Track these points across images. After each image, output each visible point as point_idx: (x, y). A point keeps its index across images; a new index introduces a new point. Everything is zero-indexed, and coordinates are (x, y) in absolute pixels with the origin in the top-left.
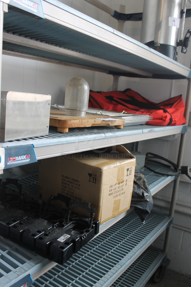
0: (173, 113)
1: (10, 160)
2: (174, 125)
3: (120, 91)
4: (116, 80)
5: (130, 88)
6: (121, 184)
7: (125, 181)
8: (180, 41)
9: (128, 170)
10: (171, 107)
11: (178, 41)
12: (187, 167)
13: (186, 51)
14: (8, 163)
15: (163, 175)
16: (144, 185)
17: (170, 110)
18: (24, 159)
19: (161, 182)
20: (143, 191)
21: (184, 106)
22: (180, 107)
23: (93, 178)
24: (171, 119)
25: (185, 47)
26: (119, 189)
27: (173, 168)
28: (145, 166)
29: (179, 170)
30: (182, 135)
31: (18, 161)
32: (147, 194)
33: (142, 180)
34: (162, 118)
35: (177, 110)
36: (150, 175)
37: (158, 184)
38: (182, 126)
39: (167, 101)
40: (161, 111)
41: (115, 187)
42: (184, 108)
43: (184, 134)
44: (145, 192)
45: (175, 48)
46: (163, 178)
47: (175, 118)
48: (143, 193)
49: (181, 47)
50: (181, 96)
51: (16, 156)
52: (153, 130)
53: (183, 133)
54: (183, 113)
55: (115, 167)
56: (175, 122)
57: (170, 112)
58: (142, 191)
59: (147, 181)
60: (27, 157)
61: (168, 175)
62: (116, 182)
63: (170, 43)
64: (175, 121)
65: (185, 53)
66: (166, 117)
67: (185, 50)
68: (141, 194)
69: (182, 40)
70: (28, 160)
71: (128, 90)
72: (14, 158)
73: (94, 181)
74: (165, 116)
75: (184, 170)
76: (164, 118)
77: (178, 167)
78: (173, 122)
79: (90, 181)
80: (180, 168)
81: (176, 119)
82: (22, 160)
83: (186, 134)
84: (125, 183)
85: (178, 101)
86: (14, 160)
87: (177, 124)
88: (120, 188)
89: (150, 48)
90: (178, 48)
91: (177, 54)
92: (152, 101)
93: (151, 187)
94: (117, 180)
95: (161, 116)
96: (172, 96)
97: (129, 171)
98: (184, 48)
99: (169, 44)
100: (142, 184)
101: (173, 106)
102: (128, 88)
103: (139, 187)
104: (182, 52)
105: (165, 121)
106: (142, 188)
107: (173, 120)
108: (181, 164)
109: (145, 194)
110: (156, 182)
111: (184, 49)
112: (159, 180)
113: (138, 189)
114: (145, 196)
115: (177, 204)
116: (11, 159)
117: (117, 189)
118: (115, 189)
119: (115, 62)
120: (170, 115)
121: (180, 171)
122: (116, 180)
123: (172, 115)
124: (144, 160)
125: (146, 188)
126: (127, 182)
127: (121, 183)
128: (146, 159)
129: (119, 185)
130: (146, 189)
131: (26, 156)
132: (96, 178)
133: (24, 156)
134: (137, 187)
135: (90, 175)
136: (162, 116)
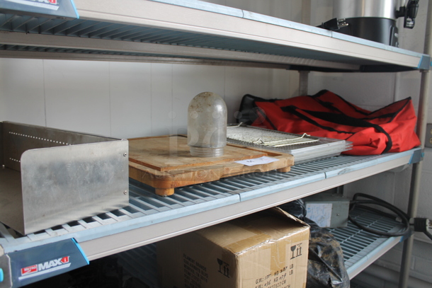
0: (392, 131)
1: (24, 272)
2: (397, 151)
3: (310, 96)
4: (304, 79)
5: (327, 89)
6: (280, 275)
7: (289, 267)
8: (401, 8)
9: (293, 248)
10: (389, 122)
11: (398, 9)
12: (424, 221)
13: (414, 24)
14: (20, 278)
15: (381, 235)
16: (336, 263)
17: (387, 127)
18: (58, 265)
19: (374, 248)
20: (331, 275)
21: (414, 117)
22: (407, 119)
23: (224, 267)
24: (388, 144)
25: (410, 17)
26: (276, 283)
27: (400, 221)
28: (349, 219)
29: (411, 225)
30: (415, 166)
31: (42, 270)
32: (338, 282)
33: (333, 254)
34: (371, 143)
35: (401, 125)
36: (358, 234)
37: (368, 253)
38: (411, 152)
39: (386, 108)
40: (371, 130)
41: (268, 280)
42: (416, 119)
43: (418, 163)
44: (335, 278)
45: (392, 22)
46: (379, 240)
47: (397, 140)
48: (330, 281)
49: (402, 19)
50: (409, 99)
51: (38, 263)
52: (349, 170)
53: (415, 162)
54: (414, 129)
55: (264, 248)
56: (397, 147)
57: (387, 131)
58: (328, 277)
59: (344, 253)
60: (63, 260)
61: (388, 236)
62: (268, 271)
63: (383, 13)
64: (397, 145)
65: (412, 28)
66: (378, 141)
67: (411, 23)
68: (327, 283)
69: (404, 7)
70: (68, 265)
71: (323, 92)
72: (33, 268)
73: (226, 274)
74: (376, 139)
75: (420, 225)
76: (374, 144)
77: (409, 219)
78: (392, 148)
79: (220, 271)
80: (412, 221)
81: (400, 142)
82: (52, 267)
83: (421, 162)
84: (288, 270)
85: (404, 109)
86: (32, 270)
87: (401, 149)
88: (279, 281)
89: (330, 31)
90: (397, 20)
91: (396, 30)
92: (363, 107)
93: (349, 264)
94: (271, 269)
95: (369, 140)
96: (397, 99)
97: (295, 251)
98: (408, 19)
99: (380, 16)
100: (332, 261)
101: (395, 118)
102: (324, 89)
103: (325, 268)
104: (405, 26)
105: (376, 147)
106: (329, 270)
107: (393, 143)
108: (415, 214)
109: (335, 282)
110: (365, 249)
111: (409, 21)
112: (372, 244)
113: (321, 272)
114: (333, 286)
115: (411, 277)
116: (25, 270)
117: (272, 283)
118: (269, 283)
119: (285, 55)
120: (385, 136)
121: (412, 227)
122: (269, 269)
123: (391, 135)
124: (348, 208)
125: (338, 270)
126: (294, 269)
127: (280, 271)
128: (351, 206)
129: (277, 276)
130: (338, 272)
131: (60, 259)
132: (228, 269)
133: (56, 260)
134: (321, 268)
135: (220, 262)
136: (371, 140)
